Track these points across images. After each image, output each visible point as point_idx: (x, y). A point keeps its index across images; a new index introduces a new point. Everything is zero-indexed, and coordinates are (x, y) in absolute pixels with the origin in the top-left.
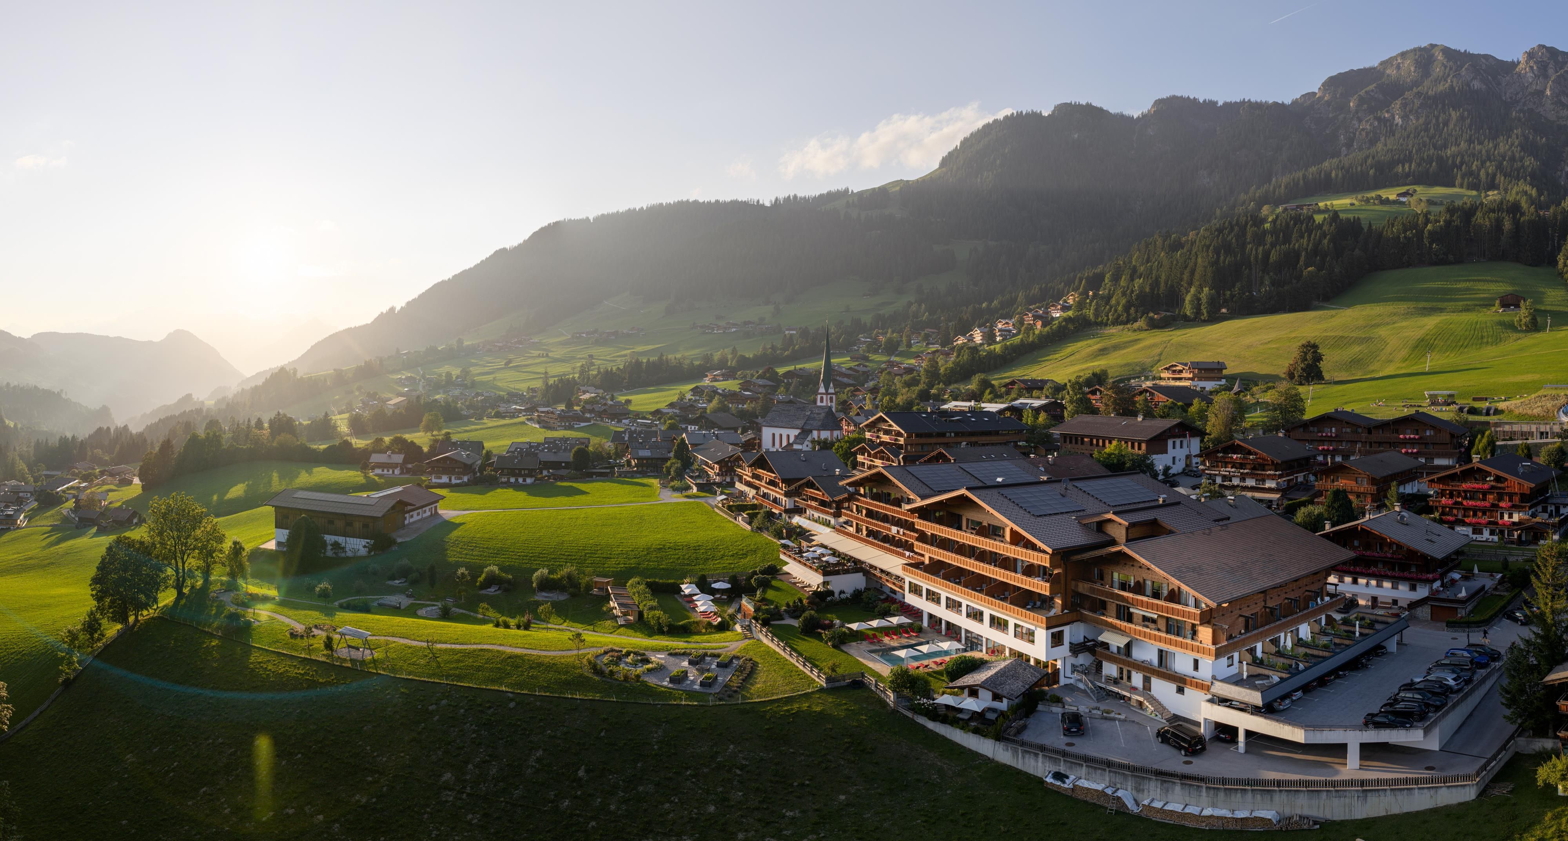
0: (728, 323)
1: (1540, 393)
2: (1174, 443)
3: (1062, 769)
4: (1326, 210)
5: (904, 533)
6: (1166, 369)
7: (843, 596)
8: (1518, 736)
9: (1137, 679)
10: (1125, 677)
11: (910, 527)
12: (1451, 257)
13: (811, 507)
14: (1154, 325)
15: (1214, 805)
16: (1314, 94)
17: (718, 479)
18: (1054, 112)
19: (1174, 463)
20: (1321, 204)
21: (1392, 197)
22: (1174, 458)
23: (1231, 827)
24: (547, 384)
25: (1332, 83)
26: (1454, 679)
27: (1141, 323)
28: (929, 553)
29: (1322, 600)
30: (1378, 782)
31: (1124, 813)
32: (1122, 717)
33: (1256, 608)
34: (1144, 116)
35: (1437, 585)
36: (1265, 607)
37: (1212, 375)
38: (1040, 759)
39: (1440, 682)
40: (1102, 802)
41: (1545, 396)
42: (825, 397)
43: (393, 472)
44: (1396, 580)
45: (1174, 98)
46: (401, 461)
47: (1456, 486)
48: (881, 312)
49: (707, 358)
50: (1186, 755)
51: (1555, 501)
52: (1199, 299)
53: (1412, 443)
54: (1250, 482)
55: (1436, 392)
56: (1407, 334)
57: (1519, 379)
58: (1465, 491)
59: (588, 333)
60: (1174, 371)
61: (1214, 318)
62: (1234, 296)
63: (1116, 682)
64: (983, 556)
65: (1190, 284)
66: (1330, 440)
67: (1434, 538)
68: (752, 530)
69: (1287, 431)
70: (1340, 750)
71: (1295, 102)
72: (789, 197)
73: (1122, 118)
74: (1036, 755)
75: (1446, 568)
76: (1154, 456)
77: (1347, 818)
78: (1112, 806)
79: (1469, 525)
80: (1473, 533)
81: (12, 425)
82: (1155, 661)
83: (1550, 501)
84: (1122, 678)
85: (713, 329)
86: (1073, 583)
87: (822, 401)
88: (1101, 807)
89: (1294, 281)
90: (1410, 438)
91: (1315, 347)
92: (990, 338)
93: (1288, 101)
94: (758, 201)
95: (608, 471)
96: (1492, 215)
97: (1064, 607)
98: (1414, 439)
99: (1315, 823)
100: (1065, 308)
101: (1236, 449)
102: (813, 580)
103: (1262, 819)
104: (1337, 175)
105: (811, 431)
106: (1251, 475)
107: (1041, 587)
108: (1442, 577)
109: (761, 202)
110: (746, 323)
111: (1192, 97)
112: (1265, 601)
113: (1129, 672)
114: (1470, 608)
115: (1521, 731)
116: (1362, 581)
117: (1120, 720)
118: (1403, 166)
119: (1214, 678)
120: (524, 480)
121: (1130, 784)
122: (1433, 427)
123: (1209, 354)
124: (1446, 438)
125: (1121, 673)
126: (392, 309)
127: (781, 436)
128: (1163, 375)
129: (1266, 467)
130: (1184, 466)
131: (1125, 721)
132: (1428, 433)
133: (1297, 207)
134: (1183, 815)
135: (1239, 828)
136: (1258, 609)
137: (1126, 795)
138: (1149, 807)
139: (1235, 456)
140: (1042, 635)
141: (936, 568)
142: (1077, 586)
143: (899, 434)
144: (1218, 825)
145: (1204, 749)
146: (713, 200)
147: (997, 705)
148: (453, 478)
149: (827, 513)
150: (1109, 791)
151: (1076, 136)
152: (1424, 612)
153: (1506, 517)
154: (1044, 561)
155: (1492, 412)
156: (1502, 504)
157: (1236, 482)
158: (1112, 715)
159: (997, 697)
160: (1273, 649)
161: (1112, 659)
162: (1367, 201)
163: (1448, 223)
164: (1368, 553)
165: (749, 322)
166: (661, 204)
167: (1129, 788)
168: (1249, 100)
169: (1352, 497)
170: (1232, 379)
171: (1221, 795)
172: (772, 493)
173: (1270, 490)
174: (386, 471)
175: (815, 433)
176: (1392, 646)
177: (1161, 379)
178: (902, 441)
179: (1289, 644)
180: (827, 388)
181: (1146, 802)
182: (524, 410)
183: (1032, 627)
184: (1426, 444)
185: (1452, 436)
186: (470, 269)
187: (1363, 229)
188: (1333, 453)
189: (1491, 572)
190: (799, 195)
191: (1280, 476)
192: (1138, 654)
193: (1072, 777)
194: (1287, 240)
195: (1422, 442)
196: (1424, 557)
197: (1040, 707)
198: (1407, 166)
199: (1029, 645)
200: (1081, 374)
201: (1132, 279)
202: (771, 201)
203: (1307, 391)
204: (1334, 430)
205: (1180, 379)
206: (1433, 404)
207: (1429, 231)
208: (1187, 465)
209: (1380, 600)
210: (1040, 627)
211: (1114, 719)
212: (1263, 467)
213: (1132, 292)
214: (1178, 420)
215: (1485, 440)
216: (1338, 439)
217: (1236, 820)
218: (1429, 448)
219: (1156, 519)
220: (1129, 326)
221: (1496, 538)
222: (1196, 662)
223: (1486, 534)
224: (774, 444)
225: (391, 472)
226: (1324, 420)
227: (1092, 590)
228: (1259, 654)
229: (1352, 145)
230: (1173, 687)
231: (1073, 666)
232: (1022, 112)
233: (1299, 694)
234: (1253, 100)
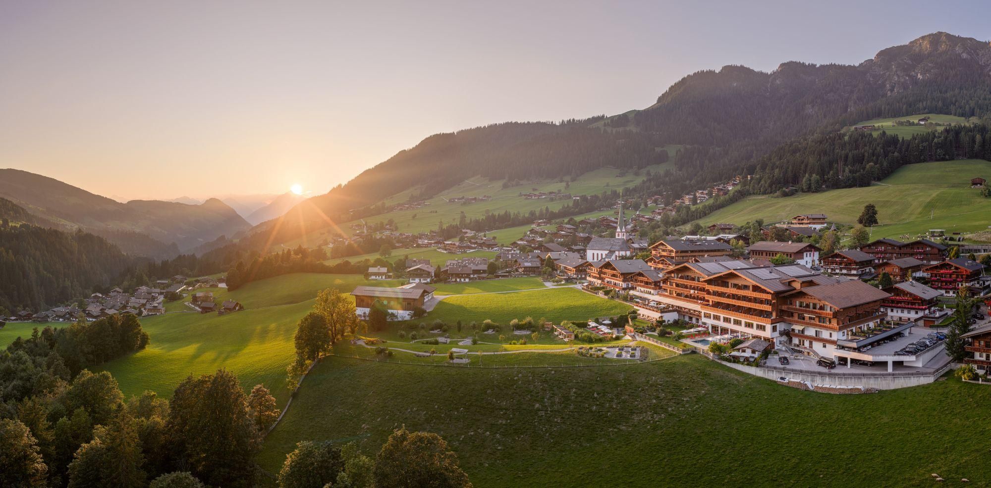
0: (540, 193)
1: (985, 231)
2: (807, 254)
3: (783, 375)
4: (878, 129)
5: (698, 293)
6: (795, 218)
7: (669, 322)
8: (953, 362)
9: (807, 344)
10: (802, 344)
11: (703, 290)
12: (947, 157)
13: (639, 285)
14: (785, 195)
15: (840, 385)
16: (872, 60)
17: (575, 276)
18: (722, 70)
19: (807, 264)
20: (876, 125)
21: (916, 121)
22: (807, 261)
23: (847, 392)
24: (442, 228)
25: (881, 54)
26: (929, 342)
27: (778, 193)
28: (712, 299)
29: (878, 313)
30: (899, 374)
31: (808, 390)
32: (802, 358)
33: (853, 313)
34: (774, 73)
35: (927, 312)
36: (856, 314)
37: (819, 221)
38: (775, 372)
39: (924, 343)
40: (799, 387)
41: (988, 232)
42: (620, 233)
43: (382, 278)
44: (909, 309)
45: (791, 63)
46: (386, 272)
47: (939, 271)
48: (627, 186)
49: (532, 213)
50: (829, 369)
51: (982, 279)
52: (810, 180)
53: (920, 253)
54: (844, 271)
55: (934, 230)
56: (921, 199)
57: (977, 223)
58: (942, 274)
59: (459, 199)
60: (799, 219)
61: (818, 190)
62: (829, 179)
63: (798, 346)
64: (738, 298)
65: (805, 172)
66: (881, 252)
67: (926, 292)
68: (609, 298)
69: (861, 249)
70: (885, 364)
71: (861, 65)
72: (570, 120)
73: (761, 74)
74: (773, 371)
75: (931, 305)
76: (798, 260)
77: (888, 389)
78: (803, 388)
79: (944, 289)
80: (946, 293)
81: (125, 254)
82: (814, 335)
83: (980, 279)
84: (800, 344)
85: (532, 196)
86: (780, 306)
87: (619, 235)
88: (799, 389)
89: (862, 170)
90: (919, 252)
91: (873, 207)
92: (694, 201)
93: (857, 64)
94: (552, 122)
95: (508, 274)
96: (970, 133)
97: (776, 316)
98: (921, 252)
99: (877, 390)
100: (734, 185)
101: (837, 256)
102: (656, 315)
103: (858, 389)
104: (885, 108)
105: (614, 252)
106: (844, 268)
107: (768, 308)
108: (929, 308)
109: (554, 123)
110: (551, 193)
111: (802, 62)
112: (856, 311)
113: (803, 341)
114: (941, 321)
115: (953, 360)
116: (895, 310)
117: (801, 359)
118: (922, 103)
119: (838, 339)
120: (465, 280)
121: (809, 378)
122: (930, 246)
123: (817, 210)
124: (936, 251)
125: (800, 342)
126: (340, 186)
127: (598, 254)
128: (793, 222)
129: (852, 264)
130: (811, 265)
131: (803, 359)
132: (928, 249)
133: (863, 127)
134: (830, 389)
135: (850, 393)
136: (853, 314)
137: (809, 384)
138: (817, 387)
139: (837, 260)
140: (769, 327)
141: (717, 305)
142: (781, 307)
143: (671, 251)
144: (842, 392)
145: (835, 366)
146: (526, 122)
147: (753, 355)
148: (422, 280)
149: (650, 288)
150: (802, 382)
151: (735, 85)
152: (921, 323)
153: (960, 285)
154: (769, 297)
155: (961, 240)
156: (958, 279)
157: (837, 271)
158: (798, 358)
159: (754, 352)
160: (860, 330)
161: (796, 336)
162: (901, 124)
163: (946, 138)
164: (898, 298)
165: (553, 193)
166: (496, 124)
167: (809, 380)
168: (835, 64)
169: (891, 277)
170: (830, 223)
171: (843, 380)
172: (613, 281)
173: (854, 275)
174: (377, 277)
175: (617, 253)
176: (906, 333)
177: (792, 223)
178: (673, 254)
179: (866, 329)
180: (621, 229)
181: (816, 385)
182: (434, 243)
183: (764, 324)
184: (927, 254)
185: (939, 250)
186: (385, 162)
187: (899, 141)
188: (883, 258)
189: (951, 308)
190: (576, 119)
191: (858, 268)
192: (807, 333)
193: (787, 379)
194: (857, 148)
195: (925, 253)
196: (921, 299)
197: (769, 357)
198: (925, 103)
199: (763, 332)
200: (750, 221)
201: (773, 169)
202: (560, 122)
203: (870, 230)
204: (883, 248)
205: (802, 224)
206: (933, 236)
207: (935, 143)
208: (813, 265)
209: (903, 318)
210: (769, 324)
211: (799, 359)
212: (850, 264)
213: (774, 176)
214: (807, 244)
215: (954, 252)
216: (885, 252)
217: (849, 389)
218: (927, 256)
219: (812, 280)
220: (772, 195)
221: (955, 295)
222: (831, 334)
223: (951, 294)
224: (593, 259)
225: (380, 277)
226: (878, 243)
227: (788, 308)
228: (854, 331)
229: (894, 90)
230: (821, 344)
231: (780, 341)
232: (703, 71)
233: (870, 347)
234: (837, 64)
